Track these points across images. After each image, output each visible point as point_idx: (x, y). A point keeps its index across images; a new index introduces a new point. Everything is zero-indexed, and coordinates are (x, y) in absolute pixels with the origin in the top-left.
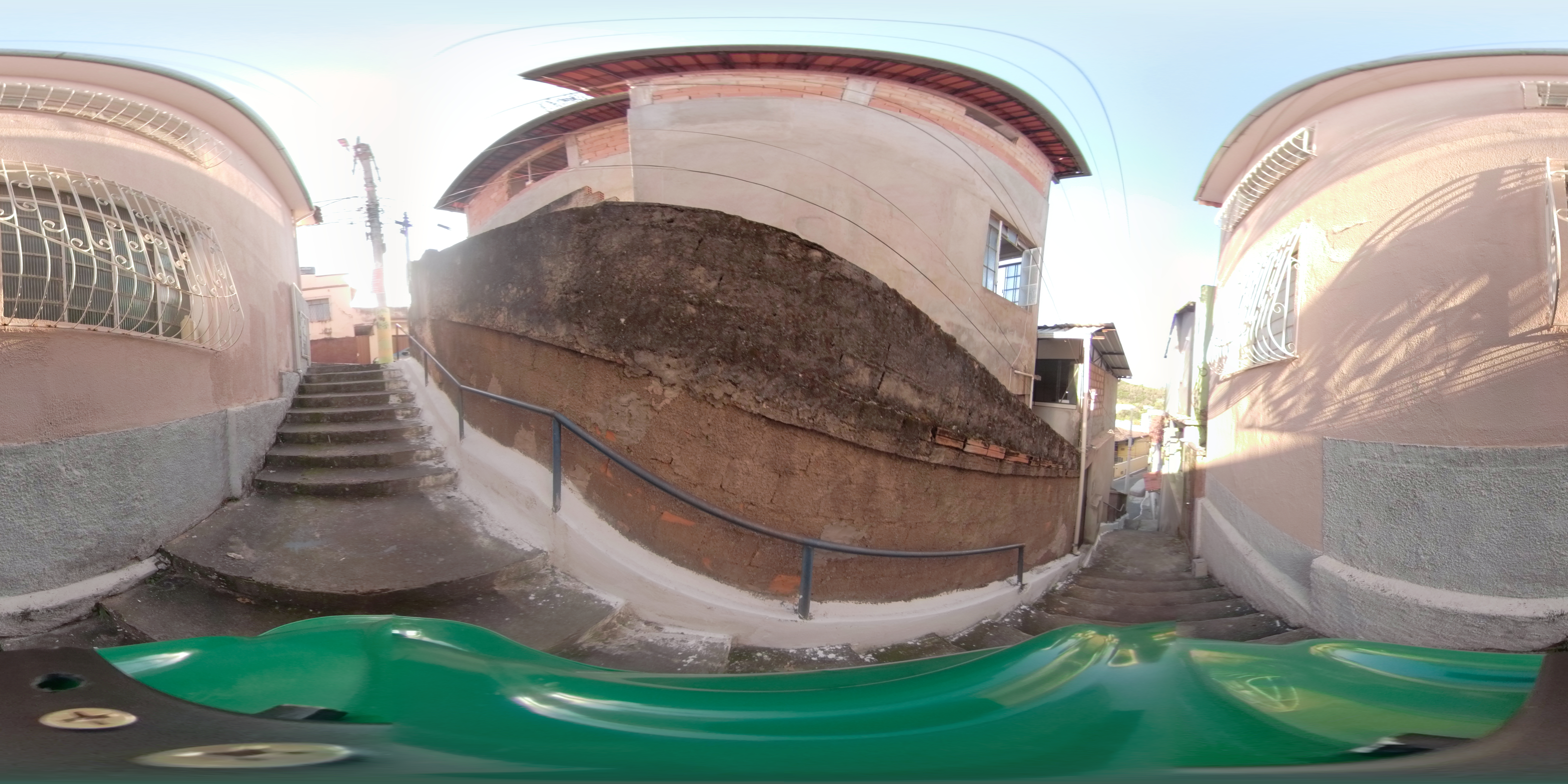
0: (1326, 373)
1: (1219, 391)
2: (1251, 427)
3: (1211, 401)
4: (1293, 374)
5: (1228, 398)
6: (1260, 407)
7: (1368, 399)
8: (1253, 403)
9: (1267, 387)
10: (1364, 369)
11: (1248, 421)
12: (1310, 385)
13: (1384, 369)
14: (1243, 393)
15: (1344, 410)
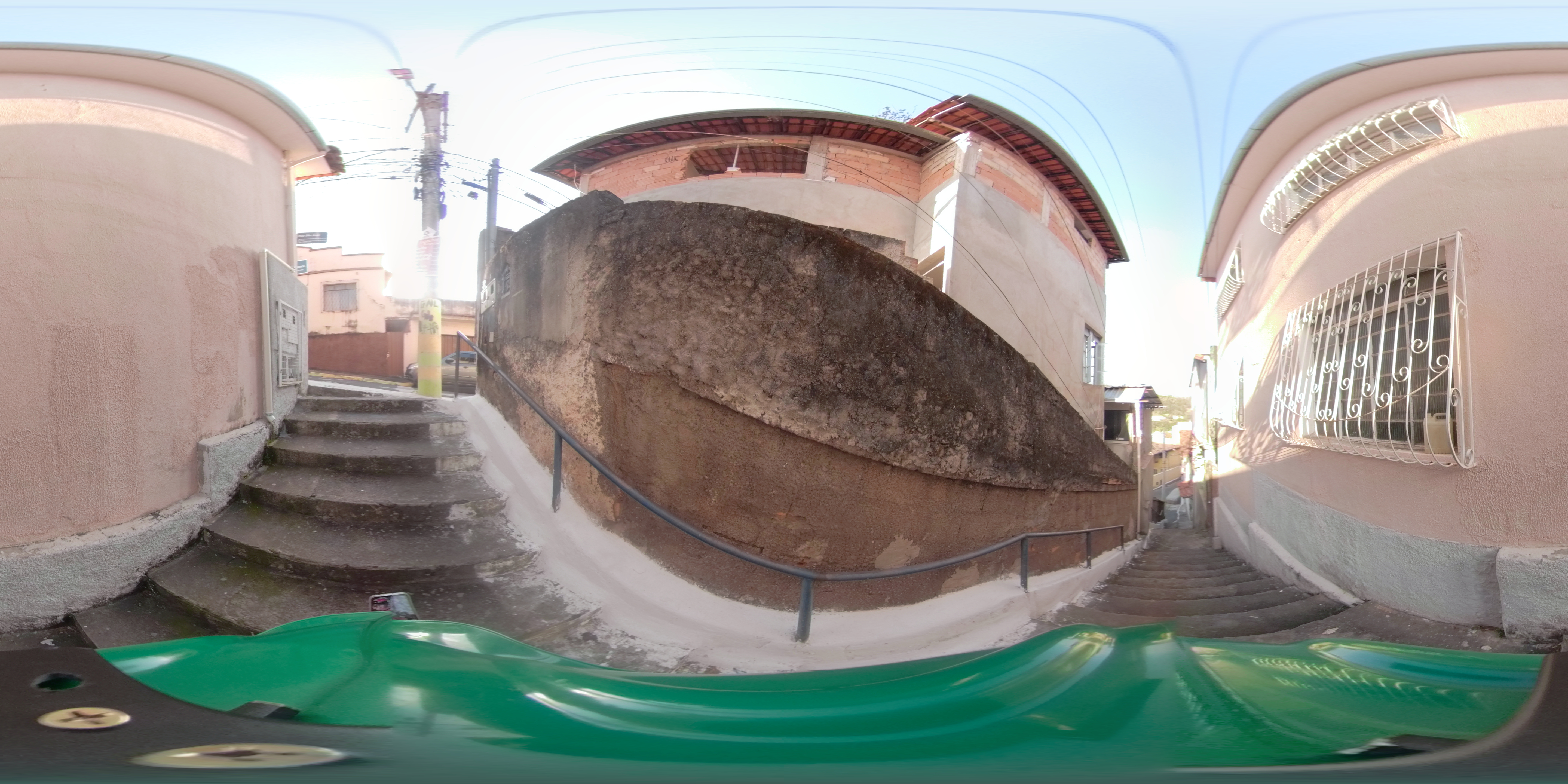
0: (1252, 441)
1: (1222, 431)
2: (1234, 457)
3: (1219, 436)
4: (1245, 437)
5: (1225, 436)
6: (1236, 448)
7: (1261, 456)
8: (1235, 445)
9: (1238, 440)
10: (1260, 444)
11: (1233, 454)
12: (1249, 445)
13: (1264, 446)
14: (1231, 438)
15: (1257, 459)
